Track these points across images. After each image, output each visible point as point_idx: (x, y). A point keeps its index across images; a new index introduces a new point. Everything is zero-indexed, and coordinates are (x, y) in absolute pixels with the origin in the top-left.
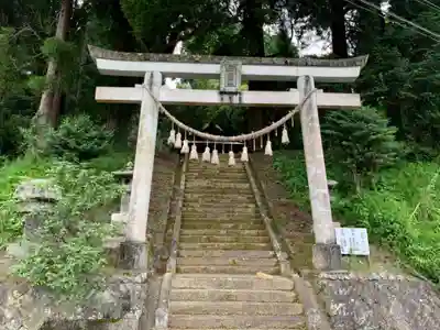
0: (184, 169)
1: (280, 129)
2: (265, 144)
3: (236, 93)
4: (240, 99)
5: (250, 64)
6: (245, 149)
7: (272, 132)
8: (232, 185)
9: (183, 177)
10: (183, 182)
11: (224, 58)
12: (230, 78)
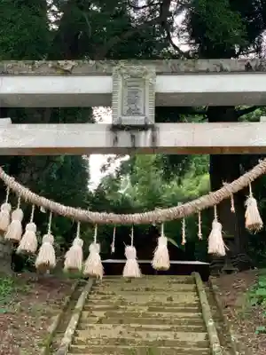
0: (79, 305)
1: (241, 196)
2: (207, 230)
3: (144, 128)
4: (154, 139)
5: (174, 72)
6: (163, 242)
7: (224, 204)
8: (170, 336)
9: (74, 321)
10: (69, 331)
11: (122, 63)
12: (132, 99)
